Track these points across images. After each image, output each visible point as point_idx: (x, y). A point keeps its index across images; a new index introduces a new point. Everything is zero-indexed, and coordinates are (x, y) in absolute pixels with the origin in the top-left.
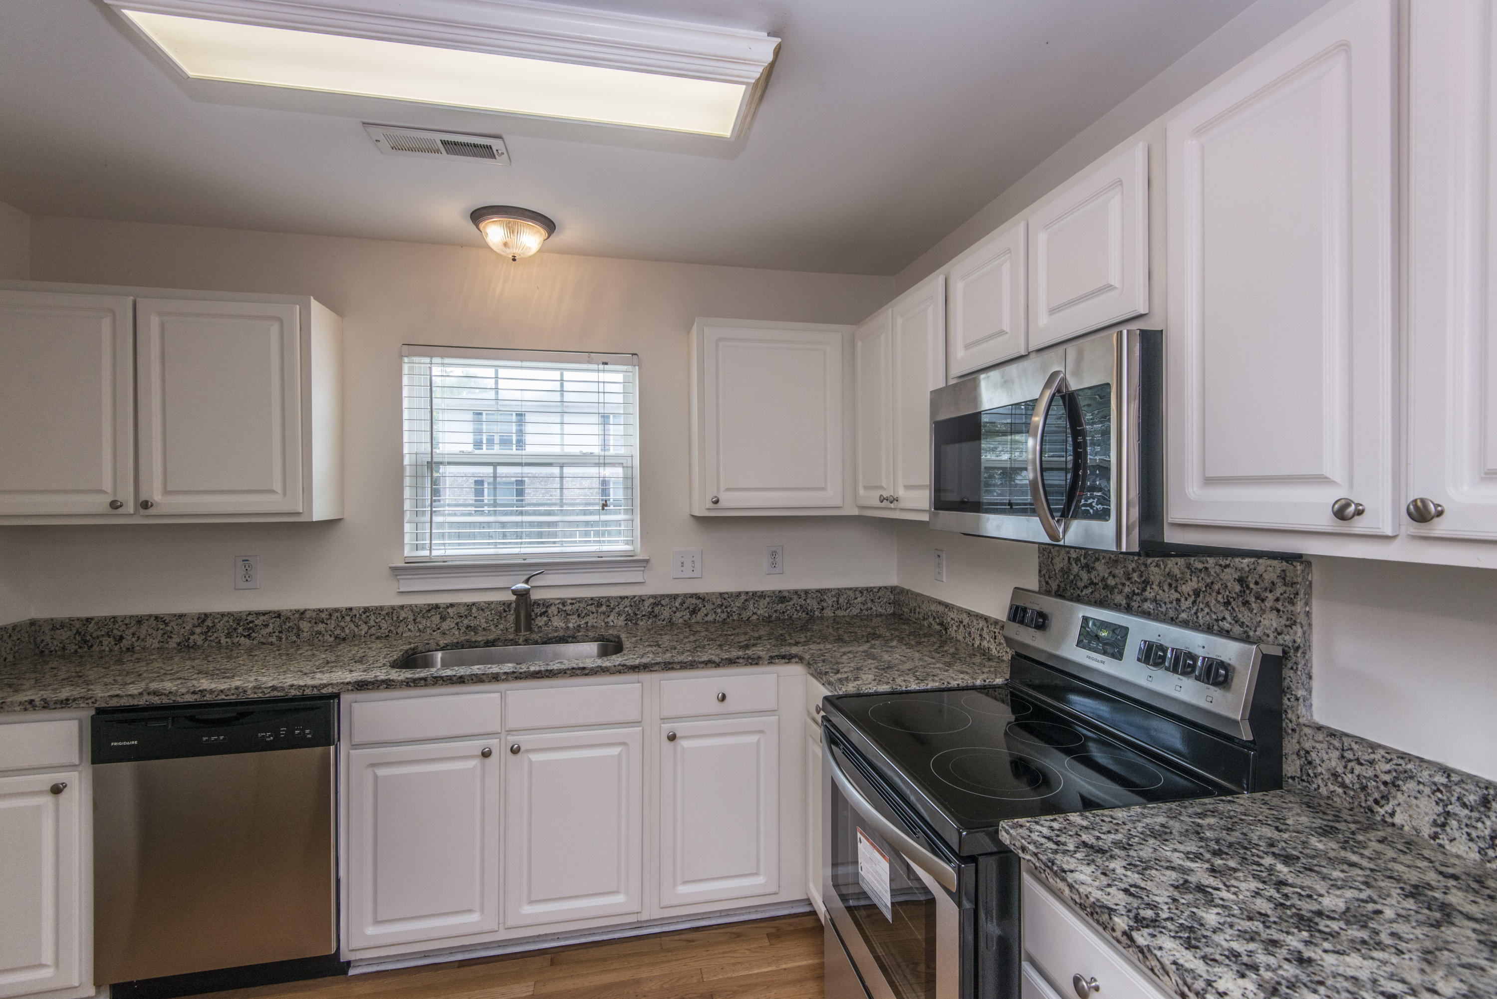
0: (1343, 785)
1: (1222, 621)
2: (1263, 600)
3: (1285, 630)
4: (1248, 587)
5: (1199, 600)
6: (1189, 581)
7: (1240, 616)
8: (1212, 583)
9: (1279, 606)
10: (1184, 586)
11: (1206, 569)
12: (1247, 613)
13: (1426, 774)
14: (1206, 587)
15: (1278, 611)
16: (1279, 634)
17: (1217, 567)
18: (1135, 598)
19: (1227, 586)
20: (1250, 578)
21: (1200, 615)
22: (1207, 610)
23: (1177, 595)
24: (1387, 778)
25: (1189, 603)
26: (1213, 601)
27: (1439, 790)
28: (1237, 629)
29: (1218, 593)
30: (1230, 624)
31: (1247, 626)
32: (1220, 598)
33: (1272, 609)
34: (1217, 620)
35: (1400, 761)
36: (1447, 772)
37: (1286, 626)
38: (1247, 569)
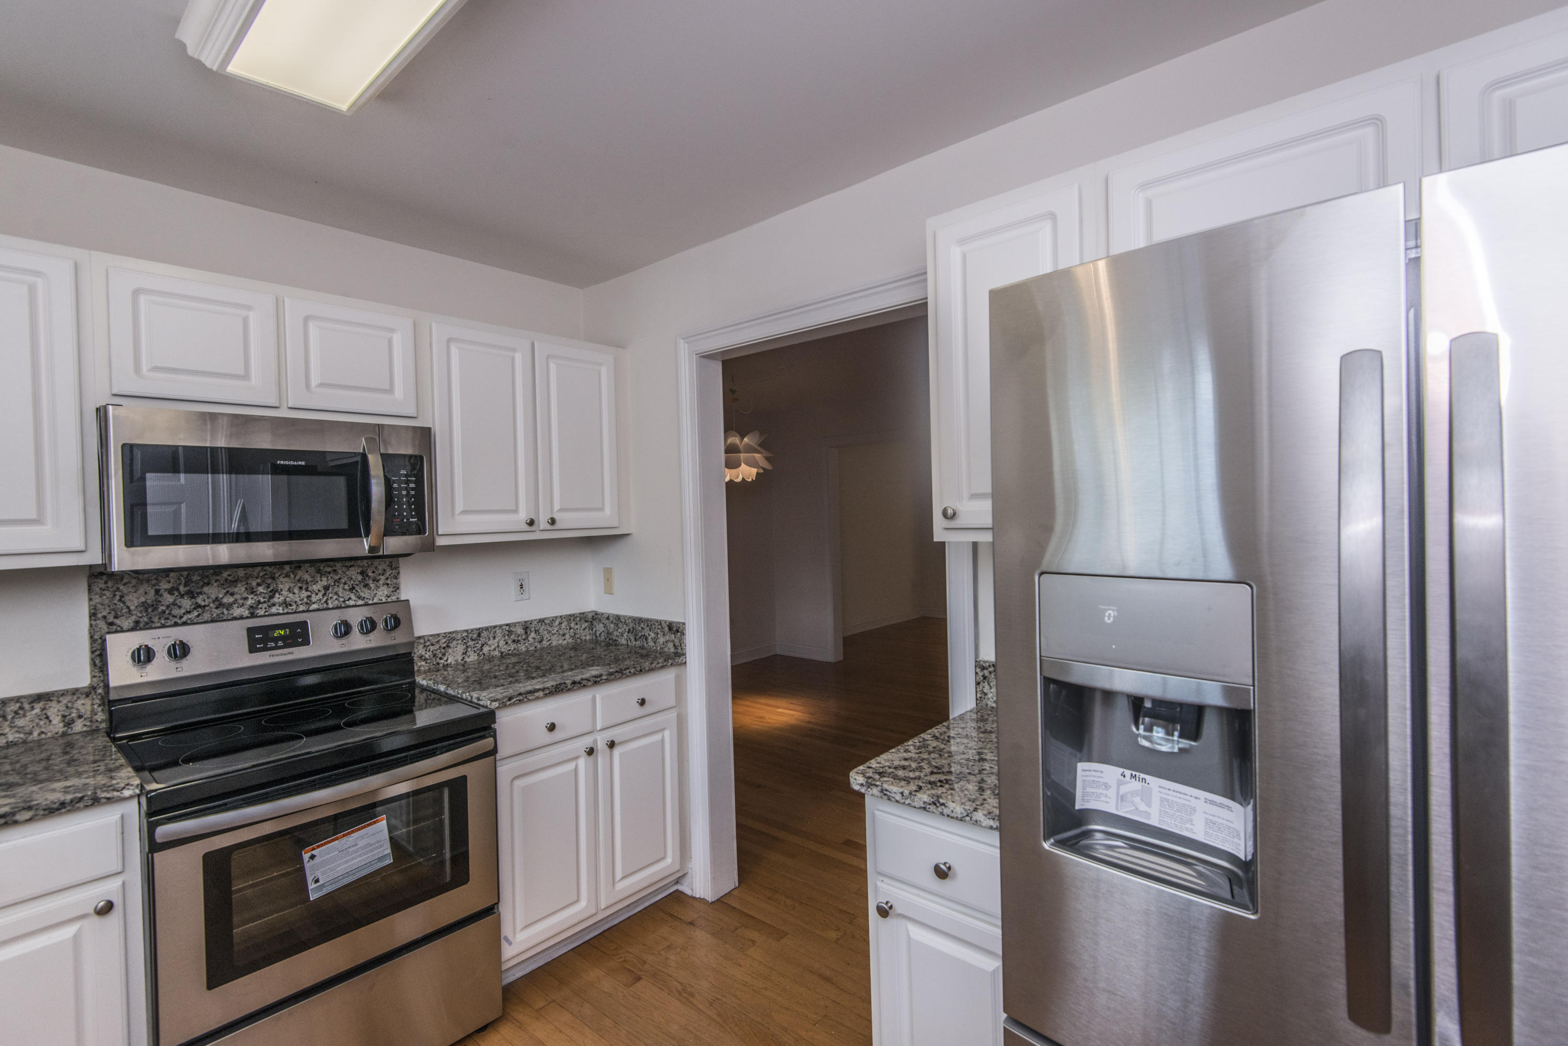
0: (426, 660)
1: (348, 600)
2: (378, 581)
3: (392, 594)
4: (367, 576)
5: (328, 592)
6: (319, 582)
7: (361, 594)
8: (340, 579)
9: (389, 582)
10: (314, 586)
11: (335, 571)
12: (366, 590)
13: (459, 635)
14: (334, 582)
15: (388, 584)
16: (388, 597)
17: (344, 568)
18: (260, 606)
19: (351, 579)
20: (368, 571)
21: (330, 602)
22: (335, 597)
23: (309, 593)
24: (445, 645)
25: (320, 595)
26: (341, 590)
27: (464, 639)
28: (360, 602)
29: (345, 584)
30: (355, 601)
31: (367, 599)
32: (346, 587)
33: (384, 585)
34: (344, 601)
35: (450, 635)
36: (467, 631)
37: (393, 591)
38: (367, 565)
